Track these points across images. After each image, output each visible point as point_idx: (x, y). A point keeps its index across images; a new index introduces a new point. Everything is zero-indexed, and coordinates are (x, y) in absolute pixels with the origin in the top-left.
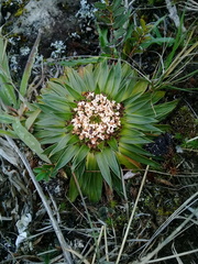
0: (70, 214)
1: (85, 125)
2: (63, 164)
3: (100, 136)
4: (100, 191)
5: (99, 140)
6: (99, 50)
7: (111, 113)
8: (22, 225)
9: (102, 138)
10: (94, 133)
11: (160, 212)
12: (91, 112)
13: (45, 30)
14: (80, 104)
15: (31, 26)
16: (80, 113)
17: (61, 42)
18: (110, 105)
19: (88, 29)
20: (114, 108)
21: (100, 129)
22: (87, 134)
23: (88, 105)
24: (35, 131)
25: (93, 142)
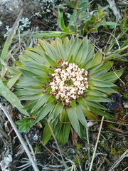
0: (43, 154)
1: (62, 88)
2: (41, 118)
3: (73, 96)
4: (67, 137)
5: (72, 99)
6: (56, 27)
7: (82, 78)
8: (4, 164)
9: (74, 98)
10: (68, 94)
11: (113, 151)
12: (65, 77)
13: (14, 9)
14: (57, 70)
15: (4, 5)
16: (57, 78)
17: (27, 19)
18: (81, 72)
19: (48, 11)
20: (83, 74)
21: (73, 90)
22: (63, 95)
23: (63, 71)
24: (15, 90)
25: (67, 101)
